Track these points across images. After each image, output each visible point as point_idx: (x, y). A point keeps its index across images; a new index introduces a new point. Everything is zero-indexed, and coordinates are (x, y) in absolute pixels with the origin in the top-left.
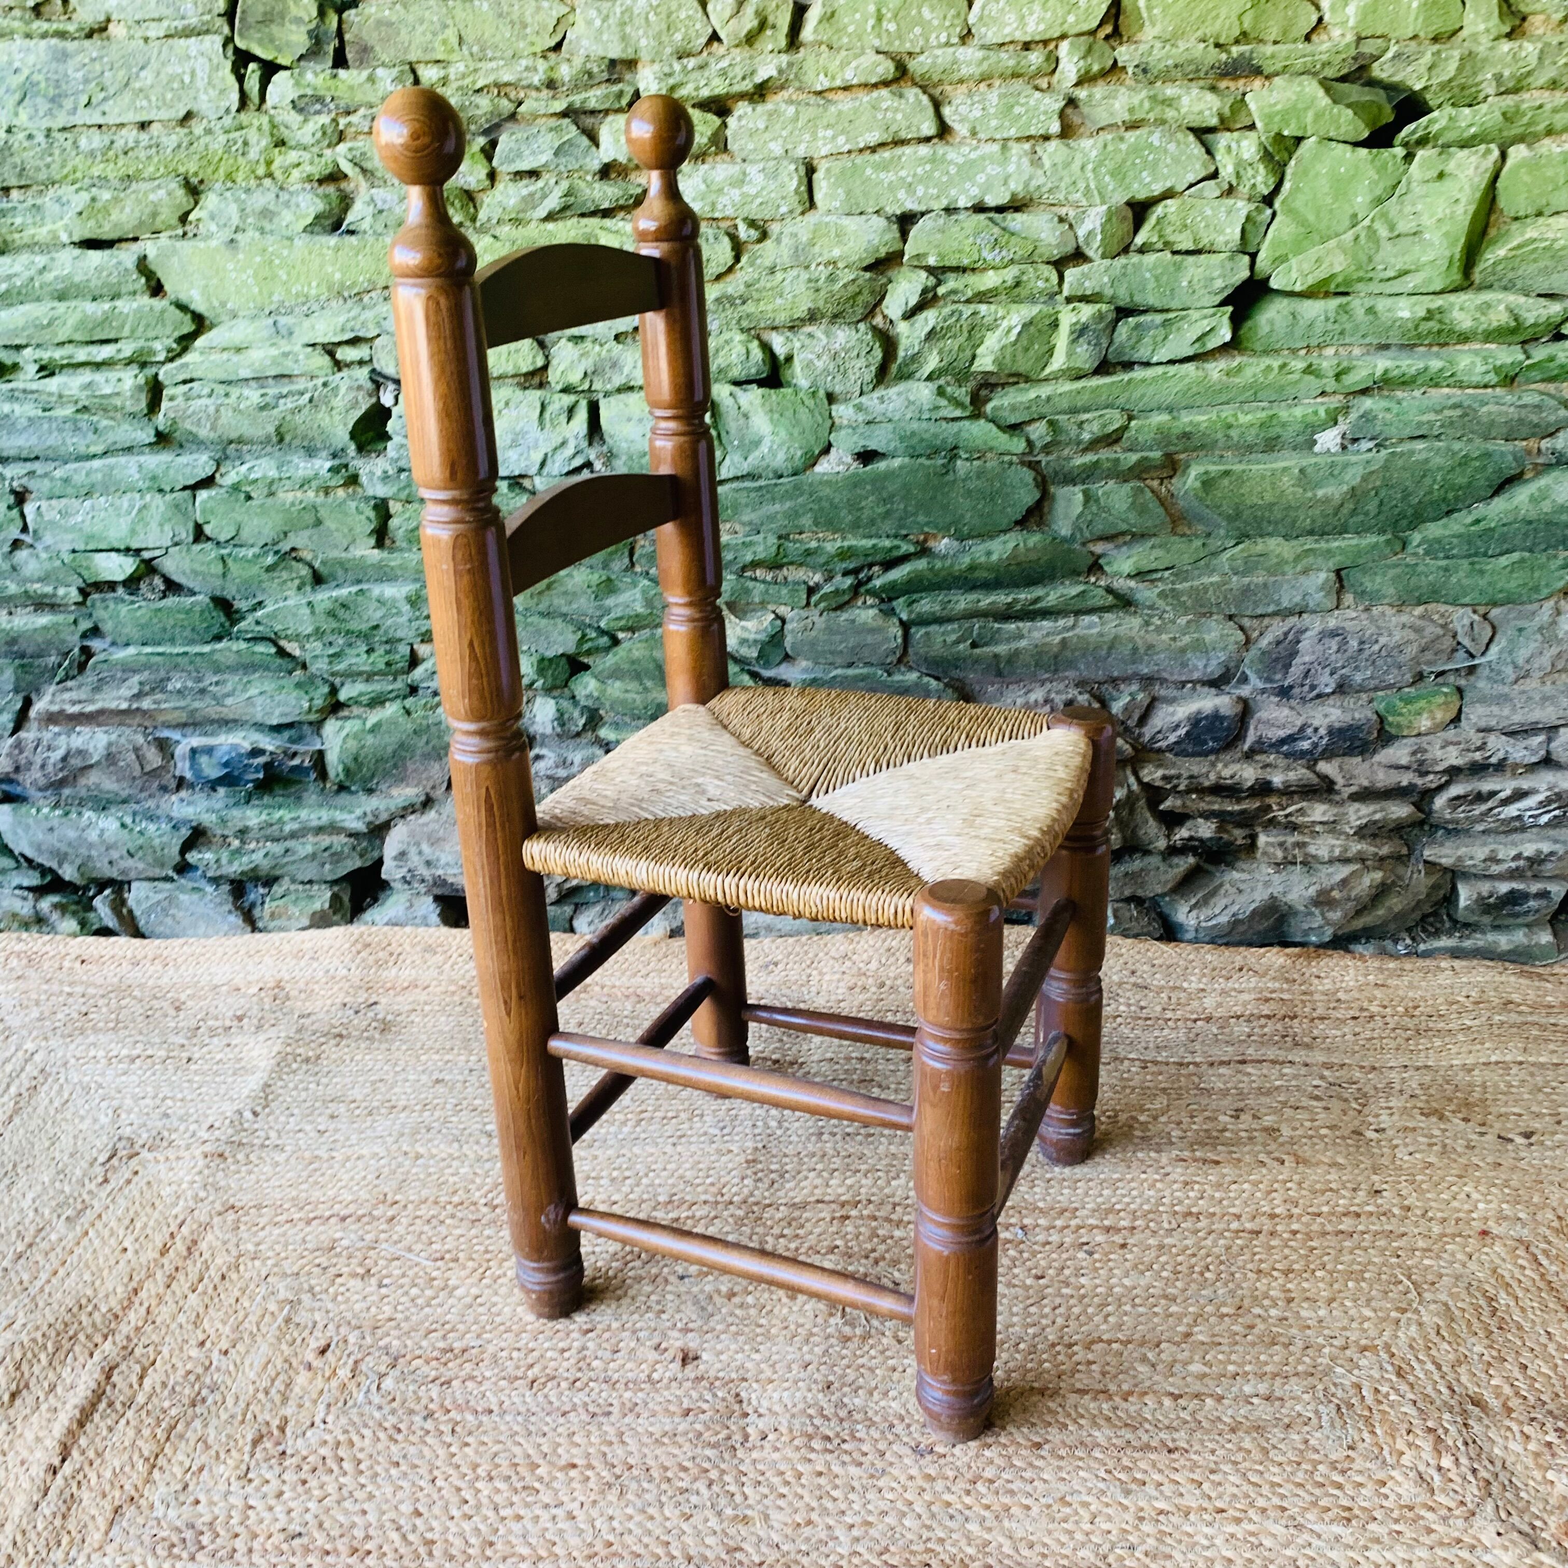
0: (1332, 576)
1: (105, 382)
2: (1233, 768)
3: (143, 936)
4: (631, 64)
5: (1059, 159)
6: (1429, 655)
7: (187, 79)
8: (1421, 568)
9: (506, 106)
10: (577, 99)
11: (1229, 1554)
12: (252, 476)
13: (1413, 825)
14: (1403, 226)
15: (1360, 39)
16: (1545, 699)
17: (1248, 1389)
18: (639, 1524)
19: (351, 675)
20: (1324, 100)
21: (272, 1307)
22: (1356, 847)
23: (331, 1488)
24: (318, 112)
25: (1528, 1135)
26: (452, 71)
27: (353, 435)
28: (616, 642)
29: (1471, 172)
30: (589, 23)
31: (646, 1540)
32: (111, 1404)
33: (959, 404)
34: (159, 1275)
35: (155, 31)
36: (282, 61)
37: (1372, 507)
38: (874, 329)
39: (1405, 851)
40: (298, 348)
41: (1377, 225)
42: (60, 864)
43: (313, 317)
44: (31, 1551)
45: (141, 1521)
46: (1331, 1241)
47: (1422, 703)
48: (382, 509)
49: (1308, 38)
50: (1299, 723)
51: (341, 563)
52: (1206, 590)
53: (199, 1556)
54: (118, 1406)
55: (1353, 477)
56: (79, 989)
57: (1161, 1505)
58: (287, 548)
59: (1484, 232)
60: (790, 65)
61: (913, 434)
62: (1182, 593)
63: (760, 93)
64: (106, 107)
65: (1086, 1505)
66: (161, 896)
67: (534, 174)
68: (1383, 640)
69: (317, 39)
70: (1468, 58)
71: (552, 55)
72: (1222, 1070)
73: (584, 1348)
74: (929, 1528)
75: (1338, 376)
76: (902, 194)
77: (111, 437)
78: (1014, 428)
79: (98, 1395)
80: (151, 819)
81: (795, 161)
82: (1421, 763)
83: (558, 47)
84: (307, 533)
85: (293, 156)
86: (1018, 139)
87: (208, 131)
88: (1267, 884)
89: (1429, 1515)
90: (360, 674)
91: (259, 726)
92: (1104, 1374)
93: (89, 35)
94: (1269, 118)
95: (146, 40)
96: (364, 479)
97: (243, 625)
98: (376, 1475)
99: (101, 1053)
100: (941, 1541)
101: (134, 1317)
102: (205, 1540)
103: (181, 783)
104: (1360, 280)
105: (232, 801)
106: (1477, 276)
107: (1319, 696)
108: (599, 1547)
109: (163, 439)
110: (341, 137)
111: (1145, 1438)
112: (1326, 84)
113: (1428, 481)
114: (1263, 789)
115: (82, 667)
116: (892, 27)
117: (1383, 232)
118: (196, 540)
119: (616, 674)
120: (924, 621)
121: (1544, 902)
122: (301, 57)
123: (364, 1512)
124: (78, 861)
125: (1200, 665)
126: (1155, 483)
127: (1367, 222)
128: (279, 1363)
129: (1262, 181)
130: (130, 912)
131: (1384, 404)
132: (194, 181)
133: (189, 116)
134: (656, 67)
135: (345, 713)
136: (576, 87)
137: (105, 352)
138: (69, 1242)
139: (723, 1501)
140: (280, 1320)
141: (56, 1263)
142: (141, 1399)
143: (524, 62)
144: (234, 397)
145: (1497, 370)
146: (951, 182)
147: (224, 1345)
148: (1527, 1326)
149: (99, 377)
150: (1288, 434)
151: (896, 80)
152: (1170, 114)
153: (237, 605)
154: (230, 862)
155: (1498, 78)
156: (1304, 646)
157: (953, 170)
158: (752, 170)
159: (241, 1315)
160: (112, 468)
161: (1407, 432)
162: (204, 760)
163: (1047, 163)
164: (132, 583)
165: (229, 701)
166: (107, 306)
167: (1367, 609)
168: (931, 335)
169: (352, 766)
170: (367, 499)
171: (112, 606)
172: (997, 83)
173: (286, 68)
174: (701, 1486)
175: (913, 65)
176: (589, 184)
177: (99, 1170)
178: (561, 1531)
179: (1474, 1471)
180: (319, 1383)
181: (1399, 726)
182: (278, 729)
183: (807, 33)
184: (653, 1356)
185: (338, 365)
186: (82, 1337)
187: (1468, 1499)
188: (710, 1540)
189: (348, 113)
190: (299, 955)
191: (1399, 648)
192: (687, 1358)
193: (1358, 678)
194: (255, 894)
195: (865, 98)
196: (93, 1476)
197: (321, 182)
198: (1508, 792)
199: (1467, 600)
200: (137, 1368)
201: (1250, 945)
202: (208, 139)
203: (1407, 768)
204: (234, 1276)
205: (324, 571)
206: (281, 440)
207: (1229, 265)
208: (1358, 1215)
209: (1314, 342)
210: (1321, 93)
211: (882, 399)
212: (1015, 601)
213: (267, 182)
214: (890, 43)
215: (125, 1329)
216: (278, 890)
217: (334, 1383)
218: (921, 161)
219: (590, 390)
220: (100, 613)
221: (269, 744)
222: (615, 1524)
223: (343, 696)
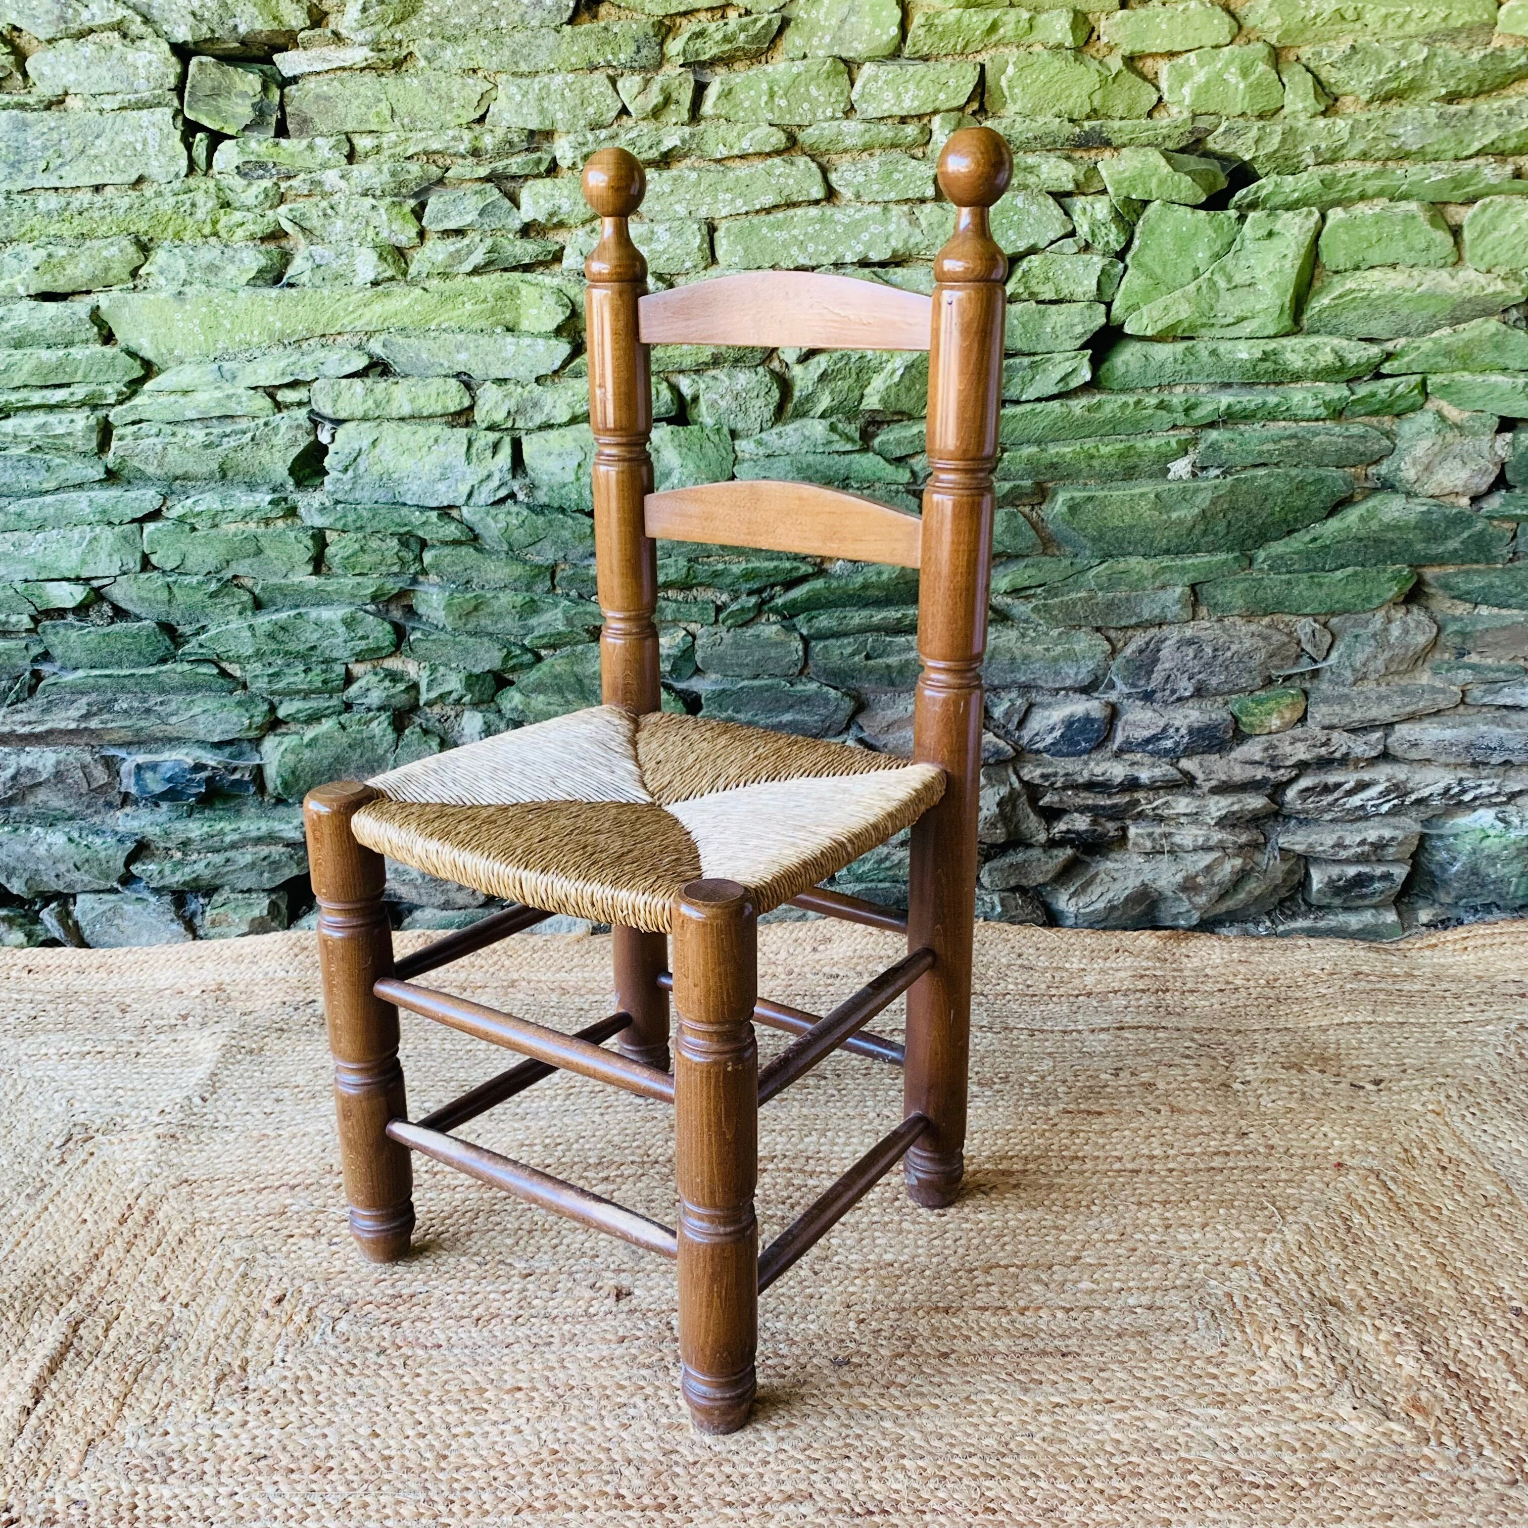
0: (1187, 590)
1: (58, 423)
2: (1105, 766)
3: (88, 946)
4: (549, 134)
5: (934, 220)
6: (1276, 661)
7: (139, 147)
8: (1266, 582)
9: (434, 172)
10: (500, 165)
11: (1118, 1436)
12: (198, 509)
13: (1267, 816)
14: (1238, 279)
15: (1195, 116)
16: (1380, 698)
17: (1132, 1301)
18: (582, 1435)
19: (290, 693)
20: (1166, 169)
21: (229, 1264)
22: (1217, 836)
23: (293, 1417)
24: (261, 177)
25: (1377, 1082)
26: (385, 140)
27: (292, 471)
28: (539, 659)
29: (1296, 231)
30: (510, 98)
31: (588, 1447)
32: (79, 1354)
33: (849, 439)
34: (119, 1242)
35: (109, 103)
36: (228, 131)
37: (1221, 528)
38: (772, 372)
39: (1261, 839)
40: (241, 391)
41: (1216, 277)
42: (8, 879)
43: (254, 364)
44: (10, 1481)
45: (113, 1451)
46: (1204, 1176)
47: (1272, 704)
48: (319, 538)
49: (1150, 115)
50: (1162, 724)
51: (280, 589)
52: (1075, 604)
53: (170, 1480)
54: (86, 1355)
55: (1203, 500)
56: (27, 996)
57: (1057, 1399)
58: (229, 576)
59: (1310, 285)
60: (692, 135)
61: (809, 466)
62: (1054, 607)
63: (665, 160)
64: (63, 172)
65: (989, 1402)
66: (105, 907)
67: (460, 232)
68: (1234, 648)
69: (261, 112)
70: (1289, 133)
71: (476, 127)
72: (1102, 1036)
73: (524, 1290)
74: (848, 1426)
75: (1187, 411)
76: (794, 251)
77: (62, 474)
78: (899, 461)
79: (67, 1346)
80: (97, 833)
81: (698, 221)
82: (1273, 758)
83: (481, 119)
84: (248, 561)
85: (237, 216)
86: (898, 202)
87: (159, 194)
88: (1138, 872)
89: (1294, 1396)
90: (298, 692)
91: (201, 743)
92: (1002, 1293)
93: (48, 108)
94: (1119, 183)
95: (101, 111)
96: (302, 511)
97: (187, 648)
98: (335, 1404)
99: (52, 1051)
100: (859, 1437)
101: (97, 1278)
102: (175, 1465)
103: (126, 799)
104: (1203, 325)
105: (174, 815)
106: (1305, 323)
107: (1179, 699)
108: (545, 1454)
109: (112, 476)
110: (282, 199)
111: (1041, 1345)
112: (1167, 155)
113: (1269, 504)
114: (1132, 785)
115: (32, 690)
116: (783, 103)
117: (1222, 284)
118: (144, 569)
119: (540, 688)
120: (821, 636)
121: (1388, 884)
122: (246, 128)
123: (325, 1436)
124: (26, 876)
125: (1072, 672)
126: (1027, 509)
127: (1207, 275)
128: (238, 1312)
129: (1114, 237)
130: (76, 923)
131: (1228, 435)
132: (145, 239)
133: (141, 180)
134: (571, 137)
135: (283, 730)
136: (498, 155)
137: (60, 395)
138: (30, 1217)
139: (658, 1412)
140: (237, 1276)
141: (18, 1235)
142: (107, 1348)
143: (451, 133)
144: (180, 436)
145: (1326, 404)
146: (838, 240)
147: (184, 1299)
148: (1378, 1240)
149: (52, 418)
150: (1145, 463)
151: (787, 150)
152: (1032, 180)
153: (181, 629)
154: (173, 873)
155: (1316, 150)
156: (1164, 653)
157: (840, 229)
158: (659, 229)
159: (199, 1273)
160: (63, 503)
161: (1250, 460)
162: (148, 775)
163: (924, 223)
164: (81, 610)
165: (173, 720)
166: (61, 353)
167: (1220, 620)
168: (823, 377)
169: (290, 779)
170: (305, 529)
171: (62, 631)
172: (877, 152)
173: (231, 137)
174: (638, 1400)
175: (801, 136)
176: (512, 242)
177: (55, 1153)
178: (509, 1444)
179: (1333, 1359)
180: (277, 1328)
181: (1251, 725)
182: (218, 746)
183: (707, 108)
184: (588, 1294)
185: (279, 406)
186: (47, 1297)
187: (1328, 1381)
188: (648, 1445)
189: (289, 178)
190: (238, 959)
191: (1250, 654)
192: (620, 1294)
193: (1214, 682)
194: (195, 904)
195: (760, 165)
196: (66, 1416)
197: (263, 240)
198: (1352, 784)
199: (1308, 610)
200: (103, 1322)
201: (1125, 929)
202: (158, 201)
203: (1260, 763)
204: (191, 1240)
205: (264, 597)
206: (224, 477)
207: (1087, 313)
208: (1227, 1154)
209: (1165, 381)
210: (1163, 162)
211: (780, 435)
212: (905, 616)
213: (213, 240)
214: (781, 117)
215: (87, 1289)
216: (218, 899)
217: (291, 1328)
218: (812, 221)
219: (513, 428)
220: (51, 639)
221: (210, 759)
222: (560, 1435)
223: (281, 713)
